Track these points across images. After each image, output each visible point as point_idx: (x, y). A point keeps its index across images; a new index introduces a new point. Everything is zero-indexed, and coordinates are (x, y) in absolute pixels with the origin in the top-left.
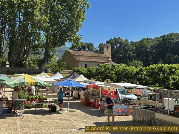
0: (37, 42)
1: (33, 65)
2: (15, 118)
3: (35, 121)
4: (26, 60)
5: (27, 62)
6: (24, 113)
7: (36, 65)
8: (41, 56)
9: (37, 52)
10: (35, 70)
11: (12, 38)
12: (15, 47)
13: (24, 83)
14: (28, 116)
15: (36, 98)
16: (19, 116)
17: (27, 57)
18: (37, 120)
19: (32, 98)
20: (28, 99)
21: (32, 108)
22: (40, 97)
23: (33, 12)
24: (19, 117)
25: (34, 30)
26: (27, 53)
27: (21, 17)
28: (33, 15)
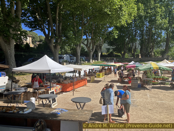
0: (159, 39)
1: (157, 55)
2: (146, 91)
3: (160, 94)
4: (152, 52)
5: (153, 53)
6: (152, 88)
7: (159, 55)
8: (163, 48)
9: (160, 46)
10: (159, 58)
11: (142, 39)
12: (144, 44)
13: (151, 68)
14: (155, 90)
15: (160, 78)
16: (148, 89)
17: (152, 50)
18: (161, 93)
19: (157, 78)
20: (154, 79)
21: (157, 84)
22: (163, 78)
23: (156, 18)
24: (148, 91)
25: (157, 31)
26: (153, 47)
27: (147, 24)
28: (156, 20)
